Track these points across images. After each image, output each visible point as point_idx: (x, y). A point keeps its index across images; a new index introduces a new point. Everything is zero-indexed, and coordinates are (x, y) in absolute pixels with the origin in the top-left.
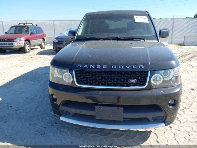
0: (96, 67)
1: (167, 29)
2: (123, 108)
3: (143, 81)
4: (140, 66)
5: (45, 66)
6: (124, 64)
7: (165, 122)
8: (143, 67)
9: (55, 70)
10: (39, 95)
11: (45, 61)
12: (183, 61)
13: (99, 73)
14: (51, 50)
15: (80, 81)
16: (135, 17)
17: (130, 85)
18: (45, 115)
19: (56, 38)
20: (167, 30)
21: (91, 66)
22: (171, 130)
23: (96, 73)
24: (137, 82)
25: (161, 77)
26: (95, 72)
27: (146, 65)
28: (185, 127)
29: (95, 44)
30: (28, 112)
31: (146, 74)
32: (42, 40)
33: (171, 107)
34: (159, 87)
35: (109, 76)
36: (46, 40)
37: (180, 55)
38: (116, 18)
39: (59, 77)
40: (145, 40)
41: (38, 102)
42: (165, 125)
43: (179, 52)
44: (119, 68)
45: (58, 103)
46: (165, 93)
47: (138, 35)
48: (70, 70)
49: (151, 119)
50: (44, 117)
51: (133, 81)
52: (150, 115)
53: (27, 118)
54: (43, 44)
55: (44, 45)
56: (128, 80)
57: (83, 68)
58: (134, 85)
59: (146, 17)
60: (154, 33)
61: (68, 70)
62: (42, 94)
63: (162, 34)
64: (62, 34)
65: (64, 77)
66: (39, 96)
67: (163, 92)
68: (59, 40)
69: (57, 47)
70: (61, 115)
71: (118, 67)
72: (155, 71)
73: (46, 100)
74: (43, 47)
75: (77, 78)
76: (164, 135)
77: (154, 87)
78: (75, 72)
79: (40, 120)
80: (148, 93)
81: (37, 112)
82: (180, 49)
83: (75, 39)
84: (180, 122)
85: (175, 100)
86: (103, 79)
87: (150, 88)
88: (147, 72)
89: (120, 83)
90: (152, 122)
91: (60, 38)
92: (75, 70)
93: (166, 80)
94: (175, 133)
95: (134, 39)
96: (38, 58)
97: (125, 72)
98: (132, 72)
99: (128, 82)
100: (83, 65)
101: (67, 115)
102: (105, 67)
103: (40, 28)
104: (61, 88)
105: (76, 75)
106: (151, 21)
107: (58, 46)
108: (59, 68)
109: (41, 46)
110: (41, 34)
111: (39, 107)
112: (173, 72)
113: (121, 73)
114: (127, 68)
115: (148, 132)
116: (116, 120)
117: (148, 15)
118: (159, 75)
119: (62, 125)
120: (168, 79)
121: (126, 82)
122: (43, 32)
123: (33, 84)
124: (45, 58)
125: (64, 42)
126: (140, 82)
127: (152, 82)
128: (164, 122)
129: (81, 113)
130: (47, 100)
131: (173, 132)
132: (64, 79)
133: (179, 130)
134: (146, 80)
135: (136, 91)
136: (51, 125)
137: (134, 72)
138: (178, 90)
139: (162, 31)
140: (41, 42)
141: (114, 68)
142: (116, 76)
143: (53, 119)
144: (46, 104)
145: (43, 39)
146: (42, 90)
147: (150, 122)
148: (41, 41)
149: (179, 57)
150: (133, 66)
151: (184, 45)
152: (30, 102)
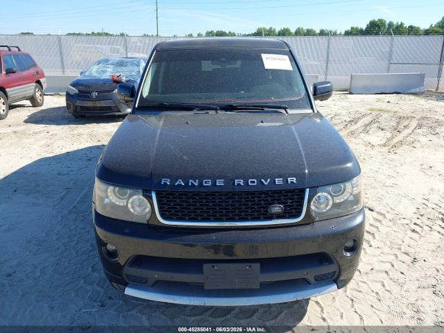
0: (201, 184)
1: (329, 83)
2: (259, 264)
3: (296, 209)
4: (289, 179)
5: (53, 155)
6: (259, 176)
7: (338, 282)
8: (294, 180)
9: (109, 190)
10: (55, 231)
11: (52, 141)
12: (352, 133)
13: (208, 195)
14: (59, 108)
15: (167, 213)
16: (264, 56)
17: (271, 217)
18: (82, 281)
19: (74, 85)
20: (329, 85)
21: (190, 181)
22: (346, 291)
23: (202, 195)
24: (285, 210)
25: (329, 197)
26: (199, 194)
27: (301, 176)
28: (370, 284)
29: (187, 123)
30: (39, 276)
31: (300, 195)
32: (35, 84)
33: (348, 254)
34: (327, 218)
35: (230, 201)
36: (44, 86)
37: (345, 118)
38: (224, 59)
39: (117, 203)
40: (288, 110)
41: (58, 249)
42: (339, 288)
43: (344, 112)
44: (250, 184)
45: (121, 260)
46: (338, 230)
47: (273, 100)
48: (143, 190)
49: (312, 280)
50: (79, 286)
51: (277, 209)
52: (310, 273)
53: (40, 292)
54: (38, 94)
55: (40, 98)
56: (268, 208)
57: (173, 186)
58: (279, 216)
59: (286, 57)
60: (303, 93)
61: (141, 191)
62: (63, 228)
63: (318, 92)
64: (86, 74)
65: (129, 206)
66: (57, 234)
67: (333, 226)
68: (81, 88)
69: (77, 104)
70: (126, 285)
71: (248, 182)
72: (318, 187)
73: (74, 243)
74: (38, 102)
75: (160, 208)
76: (333, 304)
77: (317, 219)
78: (157, 195)
79: (73, 295)
80: (306, 230)
81: (60, 275)
82: (344, 104)
83: (136, 106)
84: (360, 272)
85: (355, 241)
86: (217, 208)
87: (309, 220)
88: (303, 191)
89: (251, 215)
90: (314, 284)
91: (82, 85)
92: (156, 191)
93: (338, 201)
94: (354, 299)
95: (266, 109)
96: (31, 132)
97: (261, 193)
98: (275, 192)
99: (266, 211)
100: (174, 179)
101: (140, 283)
102: (220, 183)
103: (28, 56)
104: (127, 231)
105: (158, 201)
106: (296, 66)
107: (79, 103)
108: (118, 186)
109: (32, 99)
110: (32, 71)
111: (62, 263)
112: (350, 187)
113: (254, 194)
114: (266, 184)
115: (304, 301)
116: (246, 287)
117: (290, 51)
118: (325, 194)
119: (125, 302)
120: (342, 200)
121: (264, 211)
122: (34, 65)
123: (35, 204)
124: (50, 133)
125: (95, 94)
126: (291, 209)
127: (313, 207)
128: (335, 281)
129: (174, 280)
130: (77, 243)
131: (350, 296)
132: (132, 210)
133: (359, 290)
134: (301, 206)
135: (284, 229)
136: (100, 304)
137: (280, 192)
138: (359, 220)
139: (318, 87)
140: (33, 91)
141: (239, 185)
142: (243, 200)
143: (102, 290)
144: (77, 252)
145: (38, 82)
146: (59, 218)
147: (310, 284)
148: (33, 87)
149: (345, 123)
150: (276, 180)
151: (351, 93)
152: (39, 249)
